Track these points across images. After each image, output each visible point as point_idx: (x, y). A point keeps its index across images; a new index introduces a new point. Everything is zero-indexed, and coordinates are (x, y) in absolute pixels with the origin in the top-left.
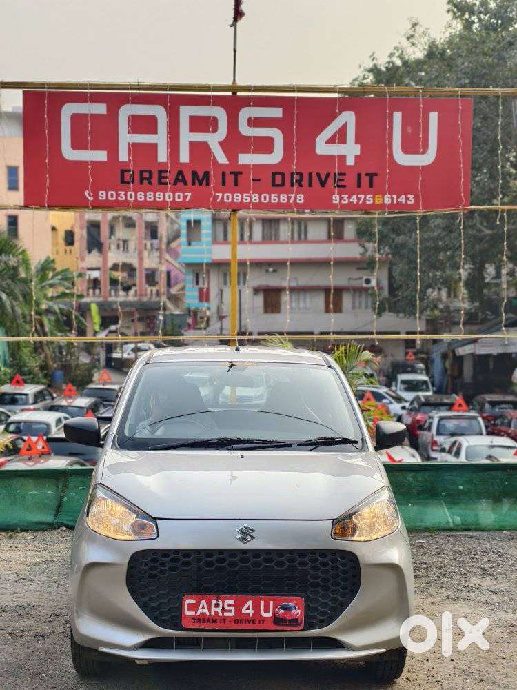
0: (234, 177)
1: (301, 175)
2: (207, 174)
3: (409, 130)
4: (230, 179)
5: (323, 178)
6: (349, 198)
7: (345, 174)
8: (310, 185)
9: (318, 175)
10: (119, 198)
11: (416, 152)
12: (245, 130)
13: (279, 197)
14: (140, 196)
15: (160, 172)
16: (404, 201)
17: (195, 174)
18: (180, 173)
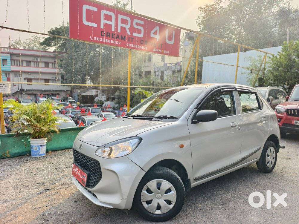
0: (132, 39)
2: (125, 37)
5: (152, 43)
6: (157, 50)
8: (149, 45)
10: (100, 40)
11: (170, 40)
12: (135, 26)
13: (142, 47)
14: (107, 41)
15: (112, 34)
16: (167, 53)
17: (122, 36)
18: (118, 35)
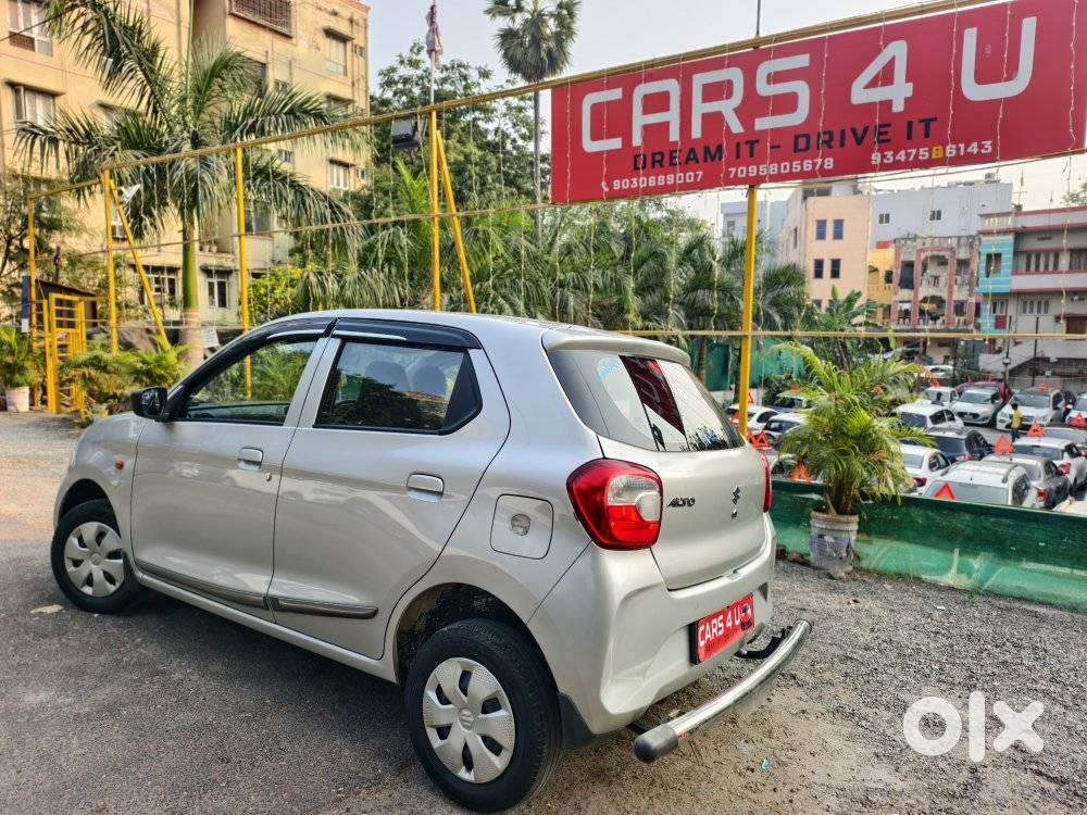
0: (750, 147)
1: (830, 133)
2: (719, 148)
3: (988, 50)
4: (745, 149)
5: (859, 133)
6: (894, 155)
7: (889, 125)
8: (842, 145)
9: (854, 131)
10: (632, 186)
11: (997, 79)
12: (764, 89)
13: (802, 165)
14: (652, 181)
16: (975, 151)
17: (707, 149)
18: (692, 150)
